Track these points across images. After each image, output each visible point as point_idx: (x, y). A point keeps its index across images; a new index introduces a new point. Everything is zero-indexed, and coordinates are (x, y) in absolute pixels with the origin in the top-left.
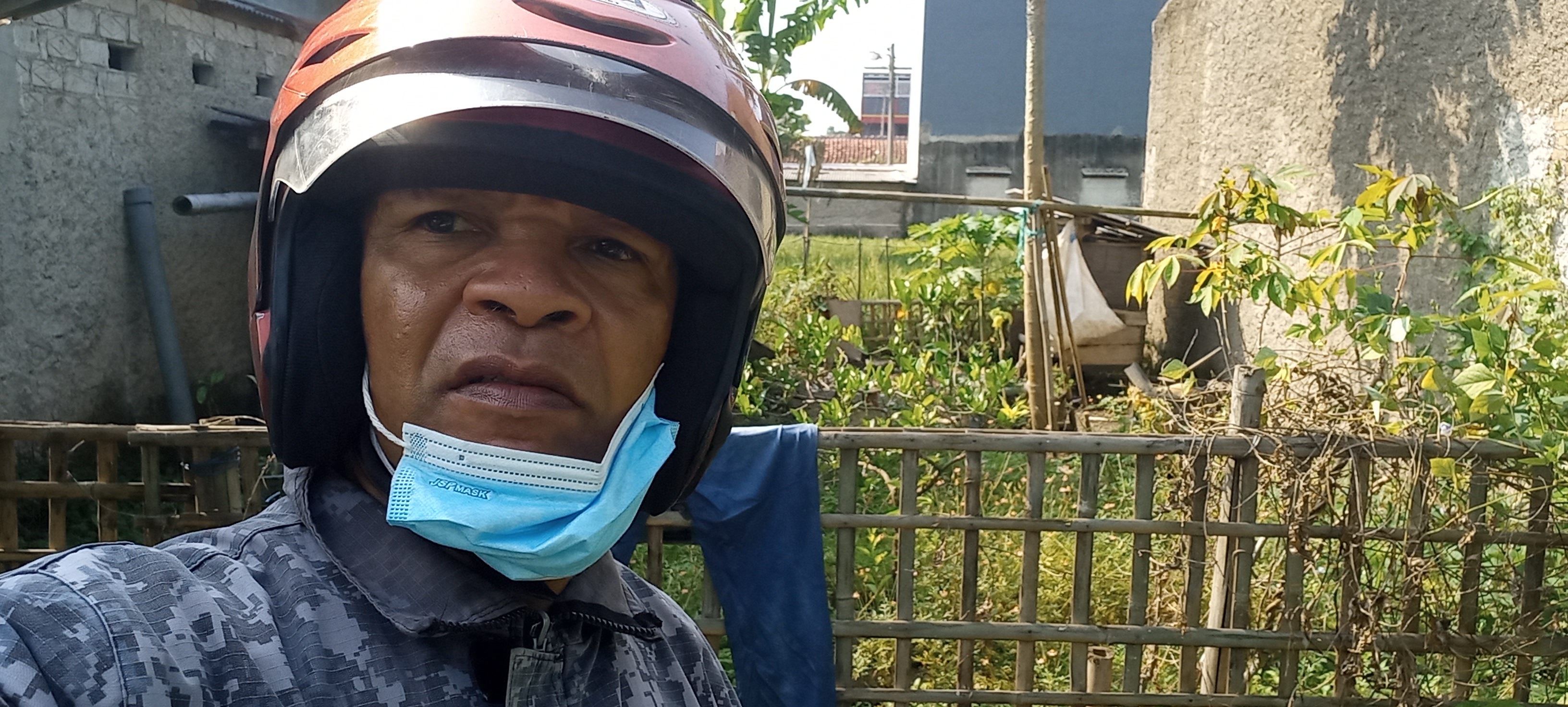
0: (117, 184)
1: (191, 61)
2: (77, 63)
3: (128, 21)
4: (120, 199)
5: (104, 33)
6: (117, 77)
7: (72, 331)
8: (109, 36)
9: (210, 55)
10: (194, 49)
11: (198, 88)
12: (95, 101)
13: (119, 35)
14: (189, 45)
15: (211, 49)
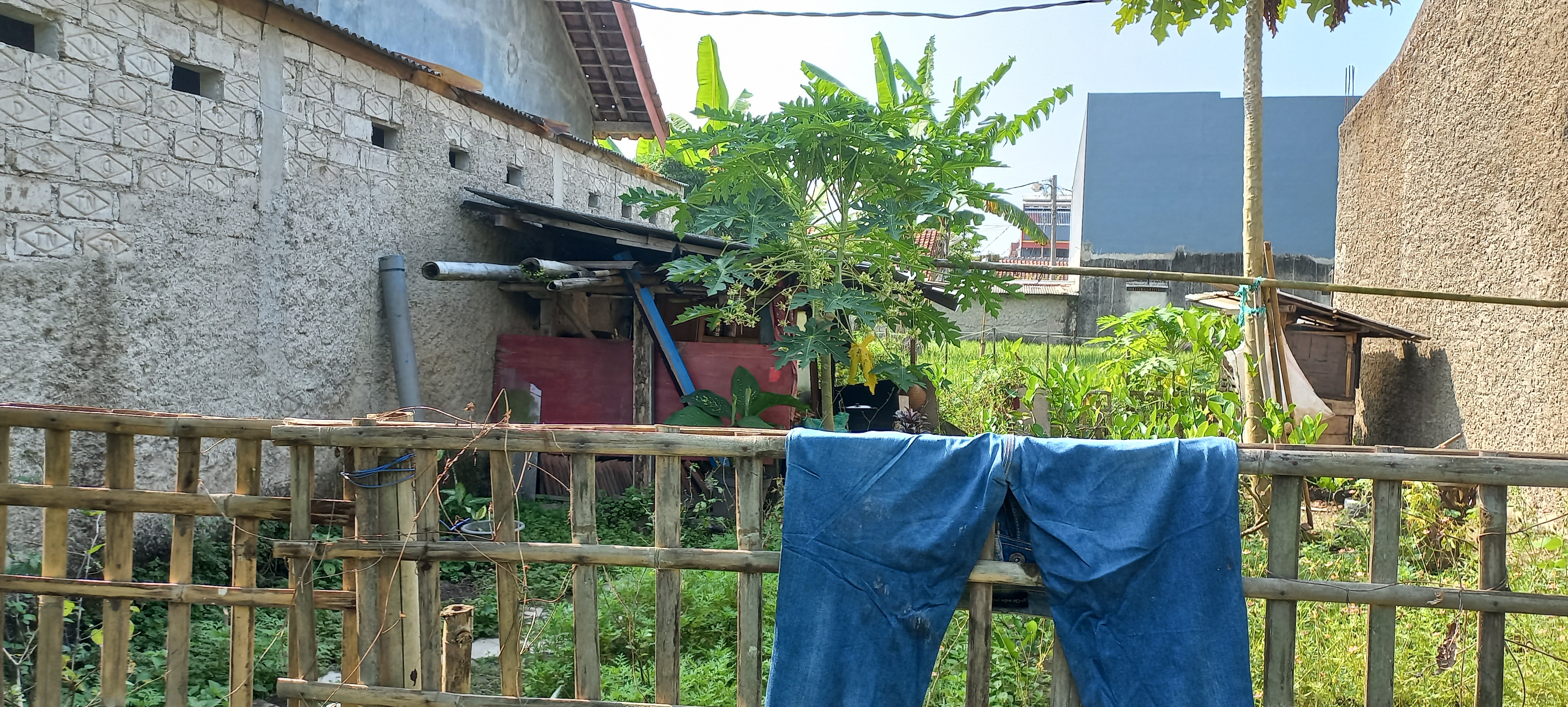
0: (374, 251)
1: (449, 146)
2: (342, 135)
3: (392, 103)
4: (376, 266)
5: (369, 112)
6: (379, 153)
7: (323, 386)
8: (374, 115)
9: (465, 142)
10: (452, 135)
11: (453, 171)
12: (357, 173)
13: (383, 115)
14: (446, 131)
15: (467, 137)
